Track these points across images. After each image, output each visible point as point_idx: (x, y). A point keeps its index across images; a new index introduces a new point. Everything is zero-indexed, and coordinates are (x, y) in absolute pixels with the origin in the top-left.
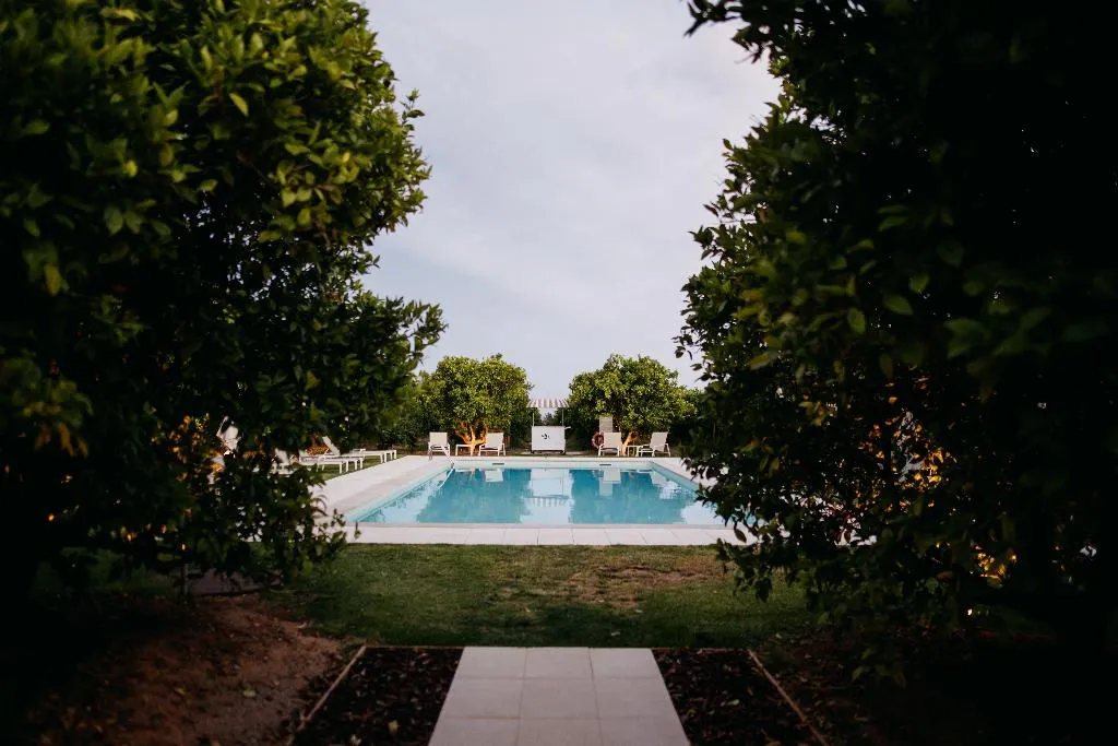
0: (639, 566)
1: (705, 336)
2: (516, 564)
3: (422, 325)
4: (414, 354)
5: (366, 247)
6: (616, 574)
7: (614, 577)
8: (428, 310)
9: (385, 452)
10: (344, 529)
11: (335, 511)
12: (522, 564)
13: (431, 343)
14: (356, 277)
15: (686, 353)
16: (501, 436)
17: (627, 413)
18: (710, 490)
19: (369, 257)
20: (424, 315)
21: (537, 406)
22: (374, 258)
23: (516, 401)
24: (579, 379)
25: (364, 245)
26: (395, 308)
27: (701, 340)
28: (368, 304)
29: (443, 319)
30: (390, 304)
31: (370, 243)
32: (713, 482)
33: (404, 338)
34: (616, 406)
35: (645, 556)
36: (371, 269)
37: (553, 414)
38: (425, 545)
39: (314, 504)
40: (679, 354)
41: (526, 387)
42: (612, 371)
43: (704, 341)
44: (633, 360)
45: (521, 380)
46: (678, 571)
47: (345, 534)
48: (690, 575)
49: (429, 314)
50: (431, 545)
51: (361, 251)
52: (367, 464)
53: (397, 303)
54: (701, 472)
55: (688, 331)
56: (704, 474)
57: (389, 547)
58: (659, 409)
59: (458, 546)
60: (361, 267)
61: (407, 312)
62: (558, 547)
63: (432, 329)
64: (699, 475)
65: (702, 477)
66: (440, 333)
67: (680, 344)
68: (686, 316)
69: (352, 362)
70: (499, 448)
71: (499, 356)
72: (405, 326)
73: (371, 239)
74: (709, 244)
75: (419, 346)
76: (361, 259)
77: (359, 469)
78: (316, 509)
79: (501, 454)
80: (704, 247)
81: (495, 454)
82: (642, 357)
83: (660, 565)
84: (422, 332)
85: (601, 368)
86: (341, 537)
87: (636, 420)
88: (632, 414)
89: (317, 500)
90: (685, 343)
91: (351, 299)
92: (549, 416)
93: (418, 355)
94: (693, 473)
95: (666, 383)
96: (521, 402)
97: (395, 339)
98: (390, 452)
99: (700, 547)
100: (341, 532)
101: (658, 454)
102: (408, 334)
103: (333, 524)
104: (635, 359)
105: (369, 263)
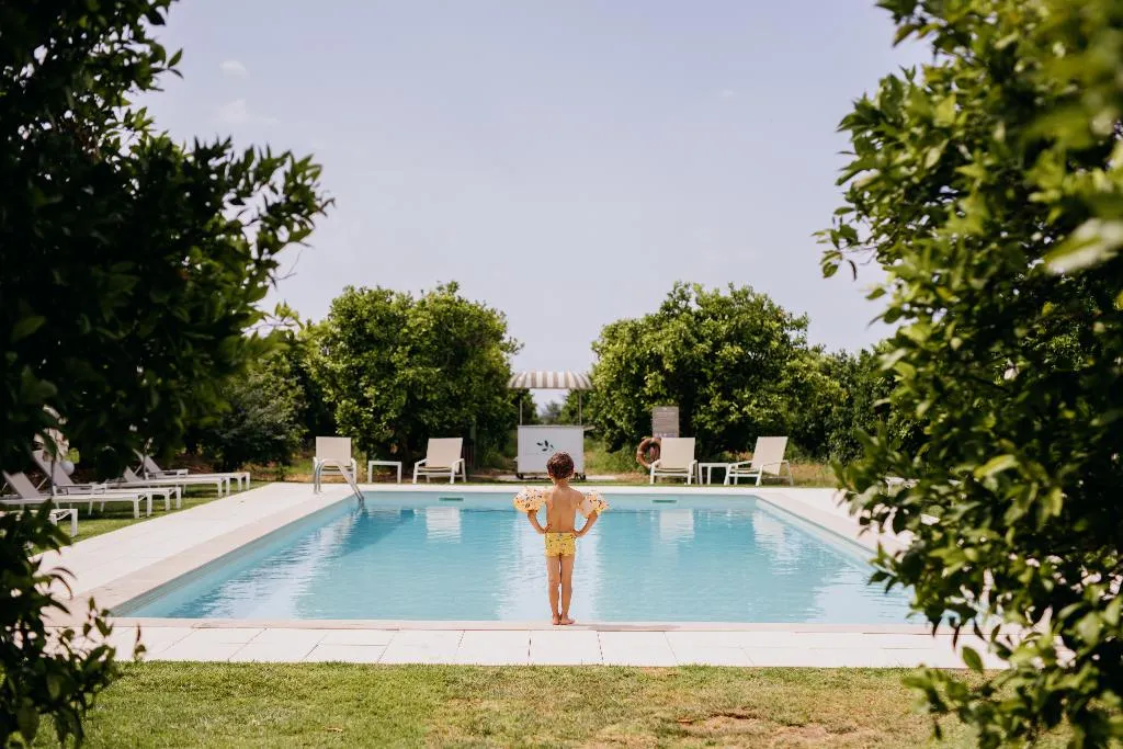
0: (738, 711)
1: (885, 230)
2: (484, 705)
3: (274, 199)
4: (258, 262)
5: (150, 30)
6: (690, 728)
7: (686, 734)
8: (287, 167)
9: (227, 476)
10: (110, 641)
11: (92, 604)
12: (495, 706)
13: (295, 238)
14: (134, 98)
15: (844, 269)
16: (456, 443)
17: (706, 399)
18: (899, 560)
19: (158, 53)
20: (278, 178)
21: (528, 385)
22: (169, 56)
23: (489, 376)
24: (612, 334)
25: (143, 21)
26: (214, 163)
27: (876, 237)
28: (158, 156)
29: (321, 189)
30: (203, 154)
31: (157, 20)
32: (906, 540)
33: (235, 227)
34: (685, 385)
35: (749, 692)
36: (163, 79)
37: (561, 402)
38: (296, 666)
39: (42, 589)
40: (829, 270)
41: (504, 348)
42: (677, 317)
43: (884, 238)
44: (722, 295)
45: (497, 336)
46: (820, 721)
47: (113, 652)
48: (842, 731)
49: (290, 177)
50: (309, 667)
51: (139, 37)
52: (189, 500)
53: (218, 151)
54: (882, 518)
55: (849, 218)
56: (889, 522)
57: (222, 672)
58: (771, 392)
59: (364, 668)
60: (140, 74)
61: (239, 170)
62: (571, 670)
63: (297, 206)
64: (875, 525)
65: (881, 531)
66: (315, 217)
67: (831, 247)
68: (847, 187)
69: (123, 280)
70: (455, 468)
71: (454, 287)
72: (237, 202)
73: (160, 10)
74: (910, 12)
75: (270, 244)
76: (142, 55)
77: (173, 509)
78: (48, 600)
79: (458, 480)
80: (897, 18)
81: (446, 480)
82: (738, 288)
83: (781, 709)
84: (275, 216)
85: (655, 310)
86: (103, 658)
87: (725, 412)
88: (715, 404)
89: (48, 579)
90: (843, 242)
91: (125, 151)
92: (554, 407)
93: (264, 267)
94: (864, 521)
95: (785, 338)
96: (496, 378)
97: (217, 229)
98: (237, 475)
99: (862, 671)
100: (104, 647)
101: (769, 481)
102: (244, 219)
103: (87, 628)
104: (726, 294)
105: (158, 65)
